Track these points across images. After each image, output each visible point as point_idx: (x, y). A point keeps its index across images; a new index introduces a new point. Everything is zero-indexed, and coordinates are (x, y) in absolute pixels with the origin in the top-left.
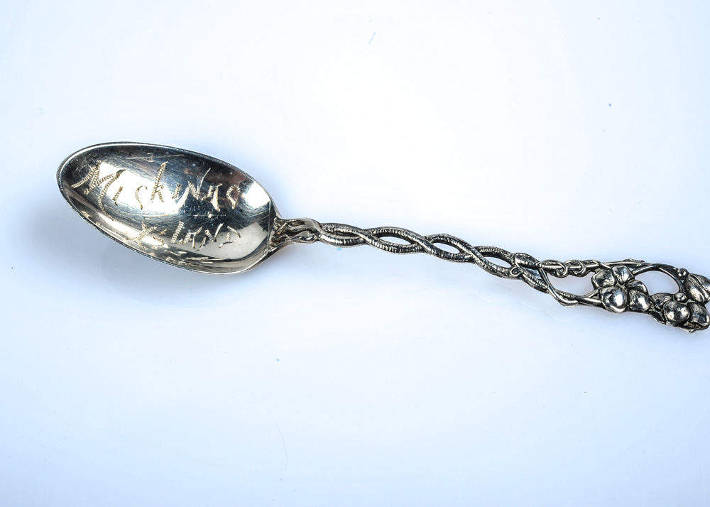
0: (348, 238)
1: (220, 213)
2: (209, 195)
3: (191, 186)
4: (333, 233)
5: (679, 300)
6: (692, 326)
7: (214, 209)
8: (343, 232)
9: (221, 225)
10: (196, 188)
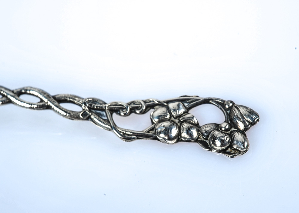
5: (223, 129)
6: (233, 152)
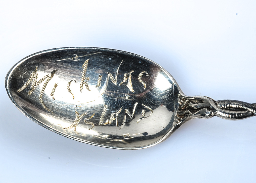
0: (239, 112)
1: (134, 94)
2: (124, 81)
3: (110, 75)
4: (226, 109)
7: (130, 91)
8: (235, 108)
9: (136, 104)
10: (114, 76)
